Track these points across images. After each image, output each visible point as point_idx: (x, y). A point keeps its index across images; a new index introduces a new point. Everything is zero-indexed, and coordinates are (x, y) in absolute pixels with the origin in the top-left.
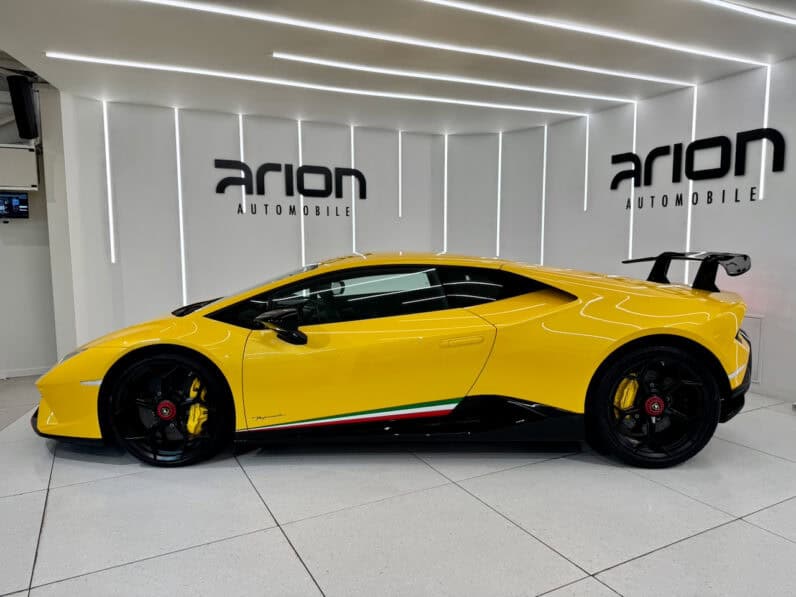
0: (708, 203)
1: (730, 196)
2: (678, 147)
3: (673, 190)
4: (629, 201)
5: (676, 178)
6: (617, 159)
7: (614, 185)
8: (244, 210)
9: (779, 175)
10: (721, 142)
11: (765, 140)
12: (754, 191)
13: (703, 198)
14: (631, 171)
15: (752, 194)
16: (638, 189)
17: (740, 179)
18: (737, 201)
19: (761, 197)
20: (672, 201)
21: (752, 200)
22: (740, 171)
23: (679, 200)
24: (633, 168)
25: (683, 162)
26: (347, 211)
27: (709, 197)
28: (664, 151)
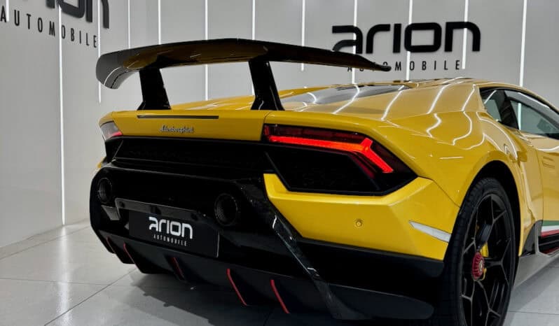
1: (440, 65)
2: (398, 27)
3: (393, 59)
5: (396, 49)
6: (337, 30)
8: (8, 19)
10: (434, 27)
11: (465, 30)
12: (458, 63)
13: (419, 66)
15: (457, 65)
19: (464, 67)
21: (457, 69)
22: (449, 48)
24: (354, 37)
25: (402, 38)
26: (95, 41)
27: (423, 65)
28: (385, 28)
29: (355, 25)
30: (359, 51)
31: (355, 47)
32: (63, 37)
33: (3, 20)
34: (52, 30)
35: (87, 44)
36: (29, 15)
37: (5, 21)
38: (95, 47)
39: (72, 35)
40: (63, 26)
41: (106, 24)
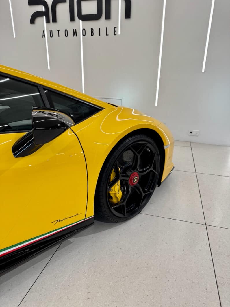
0: (92, 35)
1: (103, 32)
3: (71, 27)
4: (44, 32)
5: (72, 19)
7: (32, 21)
9: (128, 21)
12: (116, 29)
13: (88, 32)
14: (42, 11)
15: (115, 31)
16: (48, 24)
17: (108, 22)
18: (107, 35)
19: (119, 33)
20: (71, 33)
21: (115, 35)
22: (108, 17)
23: (75, 33)
27: (91, 32)
30: (48, 21)
31: (44, 17)
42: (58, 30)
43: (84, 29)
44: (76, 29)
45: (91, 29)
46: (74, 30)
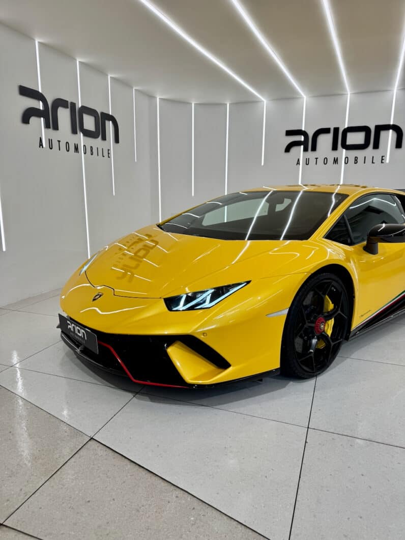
0: (355, 163)
1: (369, 160)
2: (336, 130)
3: (332, 155)
4: (299, 160)
5: (335, 148)
6: (289, 133)
7: (288, 150)
8: (44, 146)
9: (399, 150)
10: (365, 129)
11: (391, 131)
12: (383, 158)
13: (352, 160)
14: (301, 141)
15: (382, 159)
16: (306, 153)
17: (375, 151)
19: (387, 161)
20: (331, 161)
21: (382, 162)
22: (376, 146)
23: (336, 161)
24: (302, 138)
25: (339, 139)
26: (109, 154)
27: (355, 160)
28: (326, 131)
29: (303, 129)
30: (306, 150)
31: (302, 147)
32: (85, 153)
33: (41, 147)
34: (76, 149)
35: (103, 156)
36: (59, 141)
37: (43, 147)
38: (109, 157)
39: (92, 151)
40: (84, 146)
41: (117, 140)
42: (317, 158)
43: (347, 158)
44: (337, 158)
45: (355, 157)
46: (335, 158)
